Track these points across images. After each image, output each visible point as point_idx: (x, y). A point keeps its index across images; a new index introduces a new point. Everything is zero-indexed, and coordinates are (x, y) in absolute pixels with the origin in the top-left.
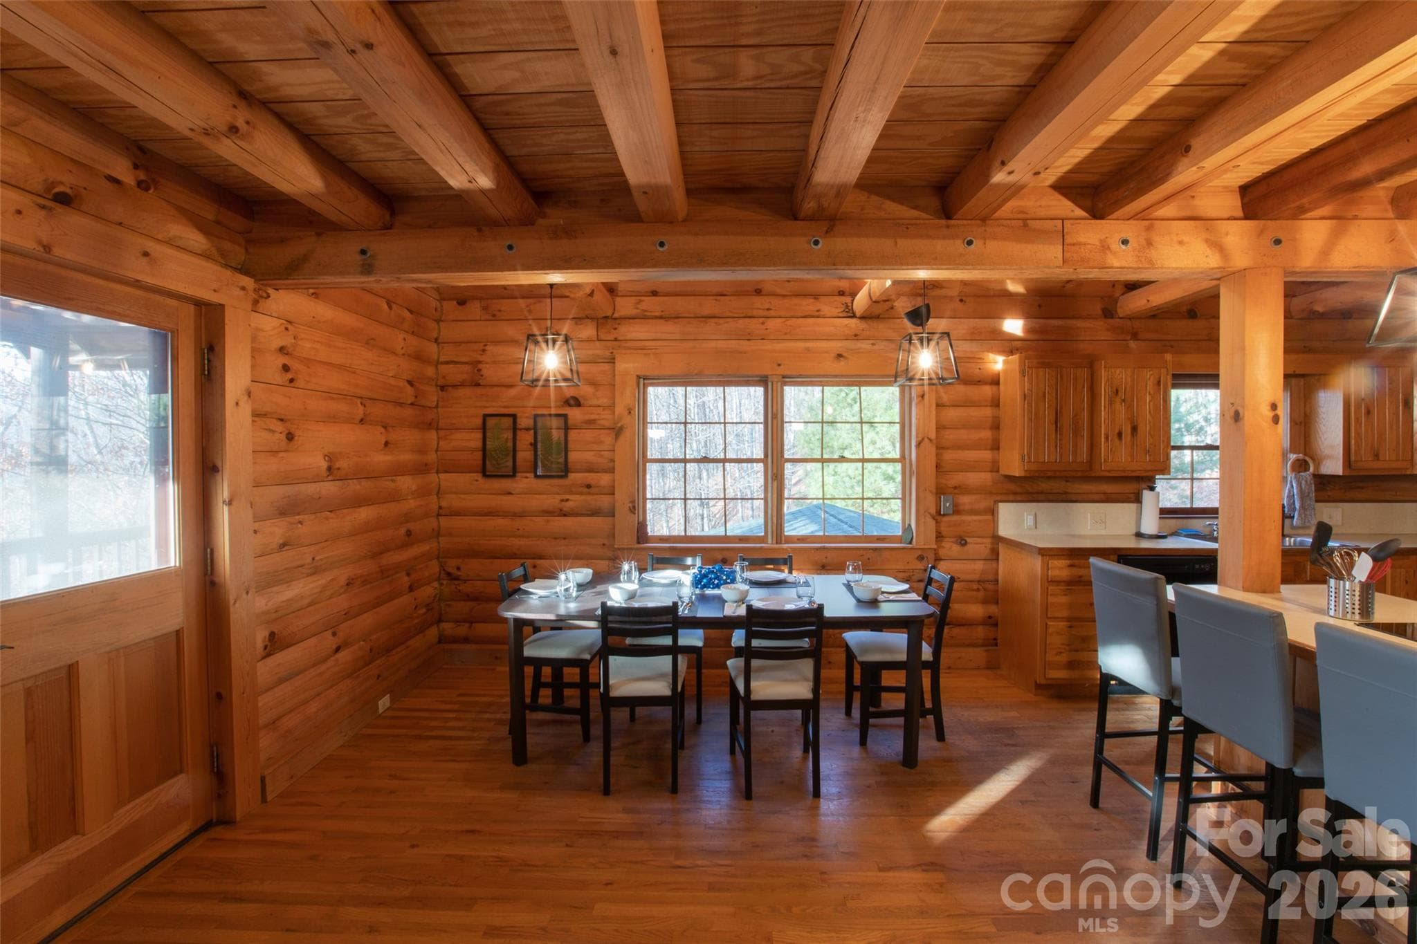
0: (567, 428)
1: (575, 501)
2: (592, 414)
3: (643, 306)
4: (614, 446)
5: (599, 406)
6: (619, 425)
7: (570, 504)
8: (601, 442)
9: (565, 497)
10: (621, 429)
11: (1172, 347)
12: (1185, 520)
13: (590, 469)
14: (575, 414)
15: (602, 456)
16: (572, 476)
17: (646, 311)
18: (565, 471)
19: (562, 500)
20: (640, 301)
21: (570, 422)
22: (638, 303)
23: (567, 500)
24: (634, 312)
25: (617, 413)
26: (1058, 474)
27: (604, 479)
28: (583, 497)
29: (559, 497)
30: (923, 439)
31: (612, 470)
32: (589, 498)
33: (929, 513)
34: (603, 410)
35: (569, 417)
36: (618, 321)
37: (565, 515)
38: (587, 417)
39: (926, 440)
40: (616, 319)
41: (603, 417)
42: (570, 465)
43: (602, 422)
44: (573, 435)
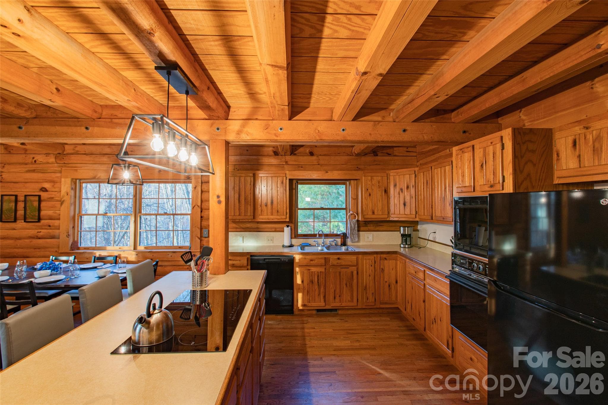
0: (40, 201)
1: (44, 232)
2: (52, 195)
3: (77, 149)
4: (60, 208)
5: (56, 192)
6: (63, 200)
7: (41, 234)
8: (56, 207)
9: (39, 231)
10: (64, 201)
11: (302, 167)
12: (307, 239)
13: (51, 218)
14: (44, 195)
15: (56, 213)
16: (42, 221)
17: (78, 151)
18: (39, 220)
19: (38, 232)
20: (76, 147)
21: (42, 198)
22: (75, 148)
23: (40, 232)
24: (72, 151)
25: (62, 195)
26: (241, 220)
27: (56, 223)
28: (48, 231)
29: (37, 231)
30: (195, 205)
31: (59, 219)
32: (50, 231)
33: (197, 237)
34: (58, 193)
35: (41, 196)
36: (65, 155)
37: (39, 239)
38: (50, 196)
39: (196, 206)
40: (64, 154)
41: (57, 196)
42: (41, 217)
43: (57, 198)
44: (43, 204)
